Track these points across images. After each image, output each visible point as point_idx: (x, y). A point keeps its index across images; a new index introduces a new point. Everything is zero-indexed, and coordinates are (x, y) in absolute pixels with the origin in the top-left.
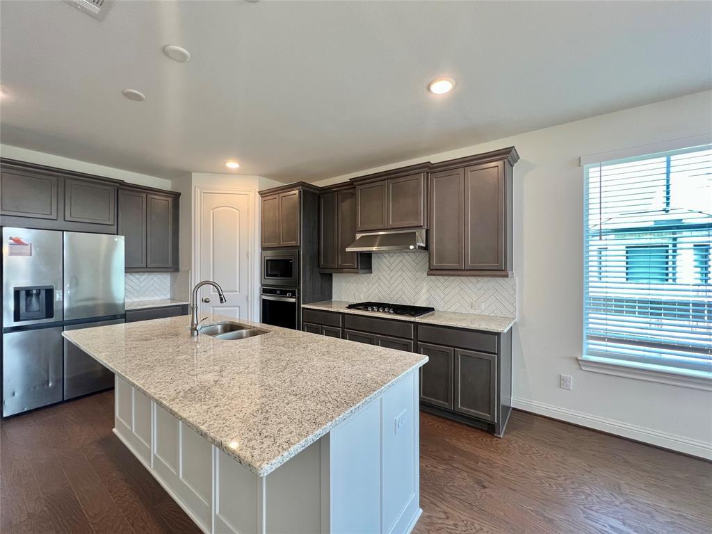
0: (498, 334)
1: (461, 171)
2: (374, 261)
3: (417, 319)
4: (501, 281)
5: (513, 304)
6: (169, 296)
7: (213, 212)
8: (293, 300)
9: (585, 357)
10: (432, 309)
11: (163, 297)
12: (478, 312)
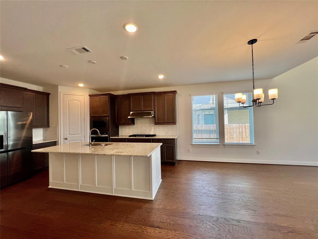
0: (175, 139)
1: (163, 95)
2: (135, 121)
3: (153, 138)
4: (174, 126)
5: (177, 132)
6: (42, 138)
7: (69, 102)
8: (107, 136)
9: (193, 143)
10: (156, 135)
11: (39, 139)
12: (168, 135)
